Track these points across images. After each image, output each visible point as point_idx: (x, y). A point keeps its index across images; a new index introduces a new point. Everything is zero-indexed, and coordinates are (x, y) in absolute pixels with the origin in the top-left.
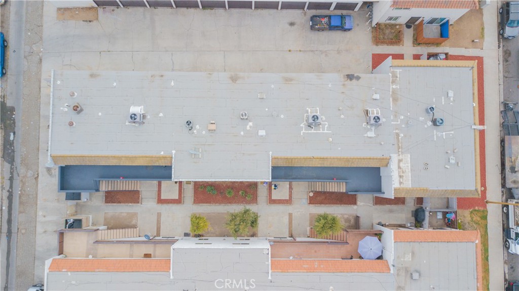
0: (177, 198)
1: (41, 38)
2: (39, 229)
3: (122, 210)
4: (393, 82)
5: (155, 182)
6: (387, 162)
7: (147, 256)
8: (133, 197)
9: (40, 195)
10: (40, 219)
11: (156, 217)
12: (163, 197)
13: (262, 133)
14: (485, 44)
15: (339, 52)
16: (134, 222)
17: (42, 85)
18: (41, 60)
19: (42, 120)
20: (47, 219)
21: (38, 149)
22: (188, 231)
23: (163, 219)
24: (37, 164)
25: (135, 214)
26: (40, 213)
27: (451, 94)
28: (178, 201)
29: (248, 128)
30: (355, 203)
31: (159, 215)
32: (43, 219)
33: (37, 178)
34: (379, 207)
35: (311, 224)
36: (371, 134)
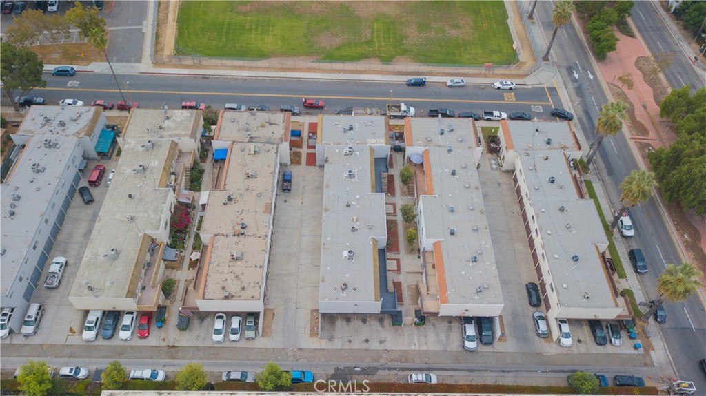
0: (396, 261)
1: (283, 349)
2: (425, 348)
3: (406, 294)
4: (329, 144)
5: (388, 273)
6: (372, 150)
7: (434, 267)
8: (397, 285)
9: (400, 348)
10: (417, 348)
11: (409, 275)
12: (396, 269)
13: (358, 197)
14: (302, 121)
15: (304, 180)
16: (414, 287)
17: (319, 348)
18: (300, 349)
19: (345, 348)
20: (416, 342)
21: (367, 350)
22: (417, 257)
23: (410, 271)
24: (377, 350)
25: (409, 287)
26: (413, 348)
27: (337, 123)
28: (398, 261)
29: (355, 204)
30: (393, 176)
31: (408, 273)
32: (417, 345)
33: (388, 351)
34: (394, 166)
35: (406, 196)
36: (357, 153)
